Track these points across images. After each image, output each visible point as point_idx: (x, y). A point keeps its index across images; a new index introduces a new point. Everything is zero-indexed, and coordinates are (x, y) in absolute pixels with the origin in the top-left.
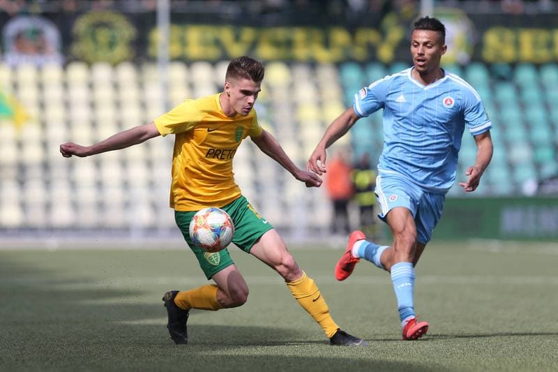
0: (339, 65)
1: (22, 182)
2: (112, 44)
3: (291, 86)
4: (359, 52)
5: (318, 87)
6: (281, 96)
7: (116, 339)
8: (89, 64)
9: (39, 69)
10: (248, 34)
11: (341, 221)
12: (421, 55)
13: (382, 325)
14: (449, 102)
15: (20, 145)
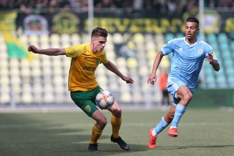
0: (164, 34)
1: (32, 84)
2: (69, 26)
3: (145, 43)
4: (173, 29)
5: (156, 43)
6: (140, 47)
7: (72, 150)
8: (60, 34)
9: (39, 37)
10: (126, 21)
11: (166, 100)
12: (189, 32)
13: (183, 143)
14: (200, 52)
15: (31, 69)
